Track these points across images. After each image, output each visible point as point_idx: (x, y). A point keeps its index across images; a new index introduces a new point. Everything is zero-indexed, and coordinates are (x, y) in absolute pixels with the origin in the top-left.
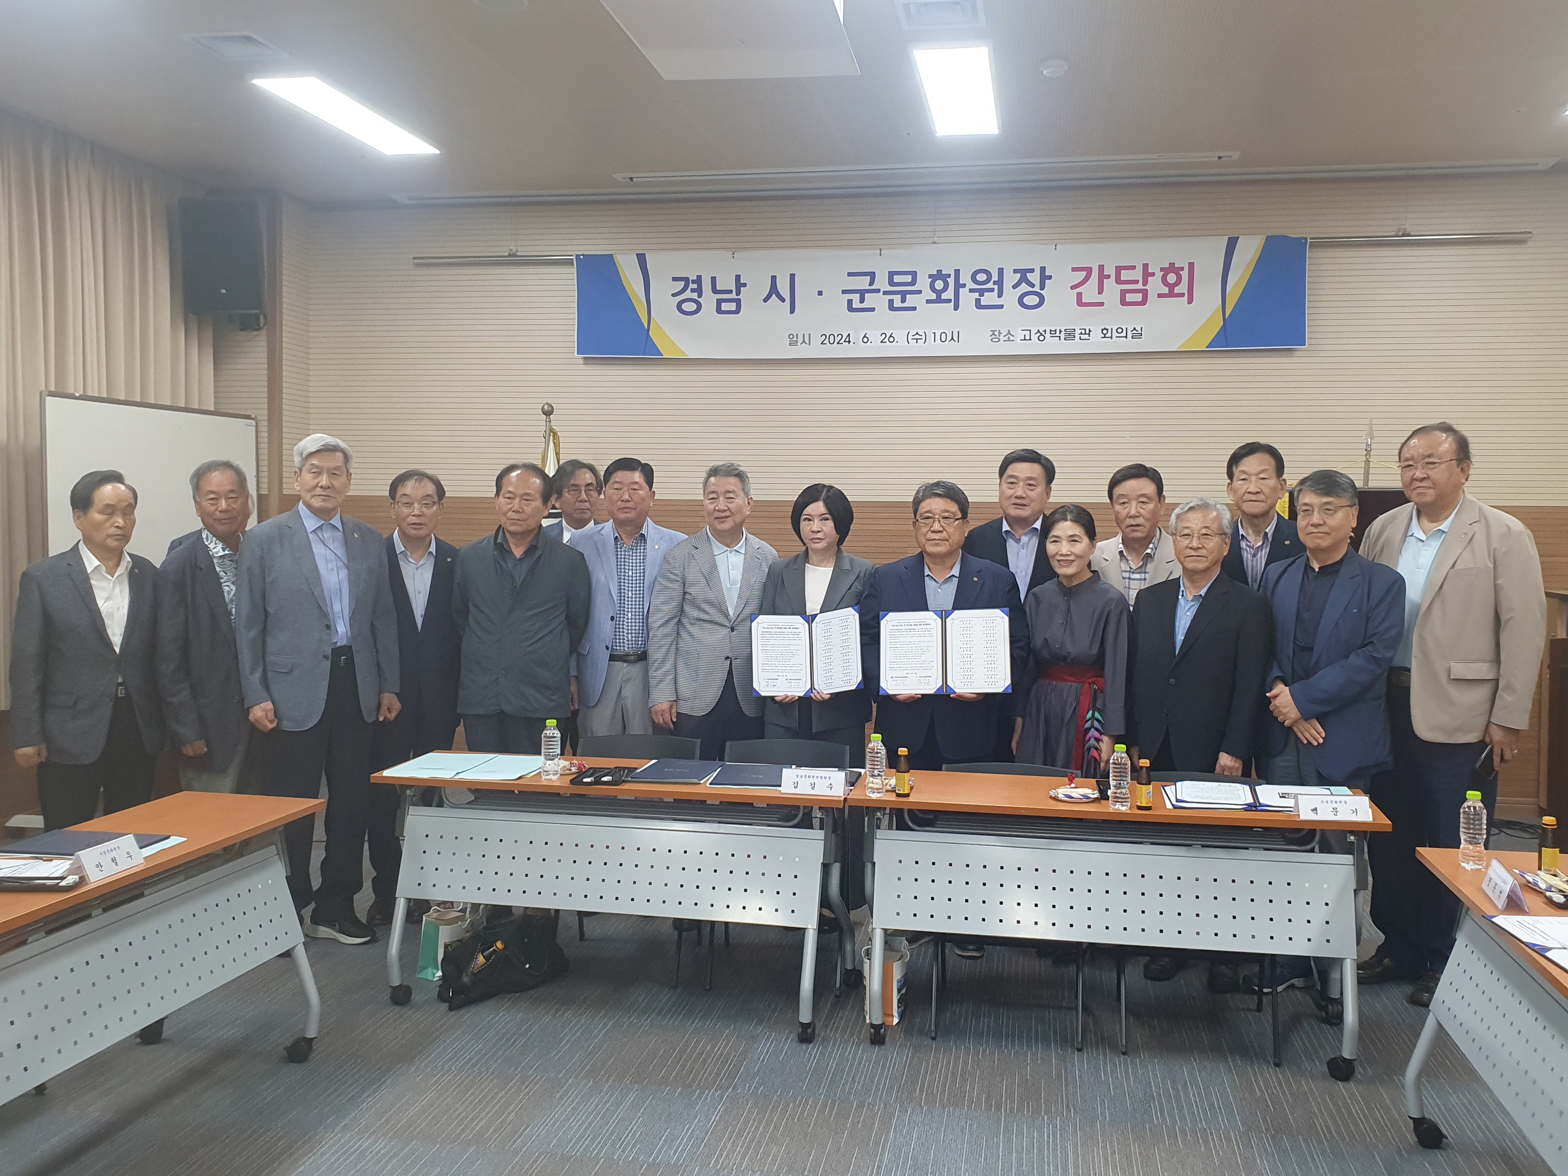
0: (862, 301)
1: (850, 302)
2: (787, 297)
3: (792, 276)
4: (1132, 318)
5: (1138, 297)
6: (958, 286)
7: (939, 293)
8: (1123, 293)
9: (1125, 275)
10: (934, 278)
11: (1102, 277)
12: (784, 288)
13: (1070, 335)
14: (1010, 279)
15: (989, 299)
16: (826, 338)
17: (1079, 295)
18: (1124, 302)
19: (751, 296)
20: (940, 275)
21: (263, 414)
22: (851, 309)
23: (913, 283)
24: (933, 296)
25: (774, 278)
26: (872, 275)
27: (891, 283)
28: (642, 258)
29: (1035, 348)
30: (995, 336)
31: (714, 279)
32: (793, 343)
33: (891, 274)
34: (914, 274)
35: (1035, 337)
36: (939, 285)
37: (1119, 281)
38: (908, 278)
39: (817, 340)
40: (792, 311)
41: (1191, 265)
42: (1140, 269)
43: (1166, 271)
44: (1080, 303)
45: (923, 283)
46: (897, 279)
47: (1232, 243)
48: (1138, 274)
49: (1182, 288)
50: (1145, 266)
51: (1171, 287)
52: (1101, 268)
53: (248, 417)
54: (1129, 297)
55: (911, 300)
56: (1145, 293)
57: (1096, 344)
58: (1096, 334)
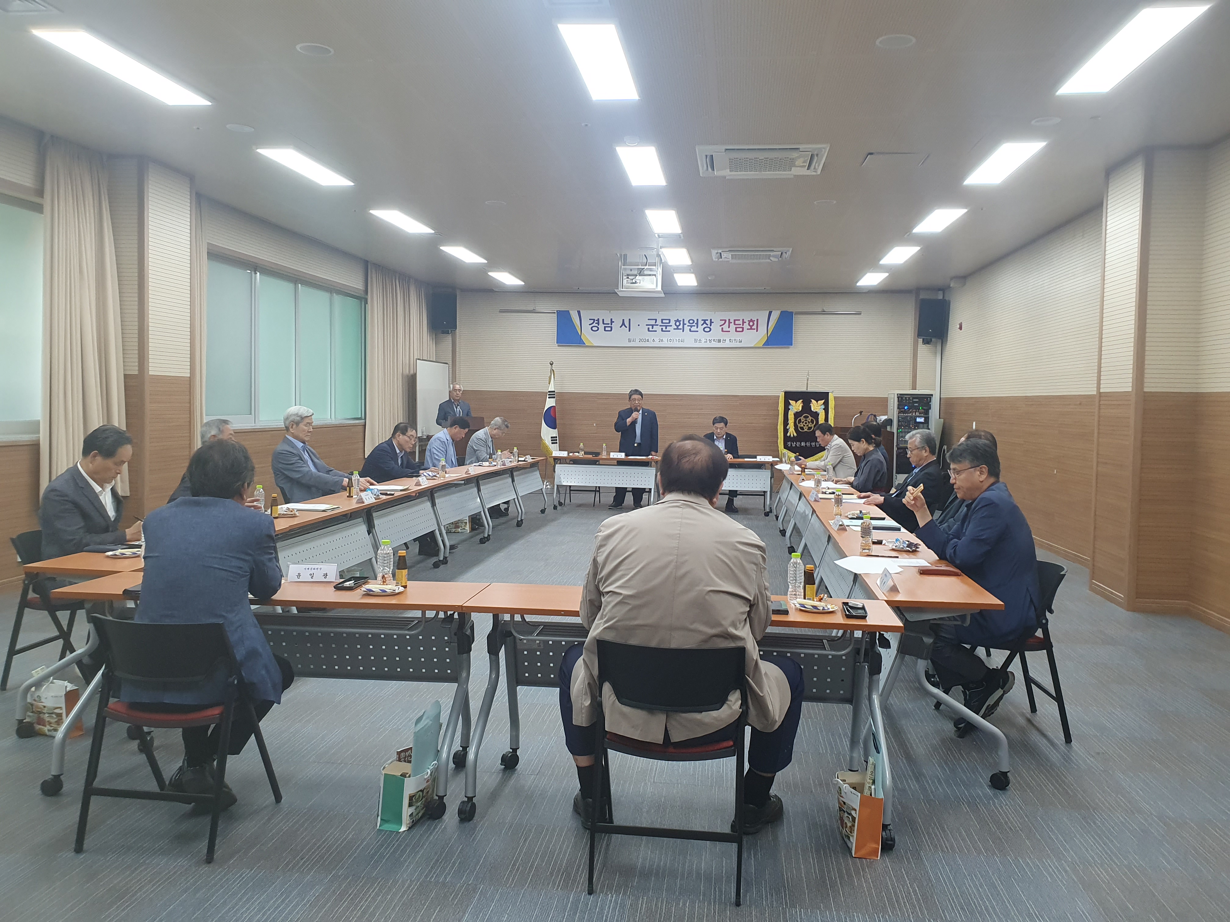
0: (652, 328)
1: (649, 328)
2: (628, 326)
3: (630, 319)
4: (739, 336)
5: (741, 329)
6: (684, 324)
7: (678, 326)
8: (736, 328)
9: (737, 322)
10: (676, 321)
11: (730, 323)
12: (627, 324)
13: (719, 341)
14: (701, 322)
15: (693, 329)
16: (641, 340)
17: (722, 328)
18: (736, 331)
19: (616, 325)
20: (678, 321)
21: (450, 362)
22: (649, 330)
23: (669, 323)
24: (676, 327)
25: (623, 320)
26: (656, 320)
27: (662, 322)
28: (579, 312)
29: (708, 345)
30: (696, 340)
31: (603, 320)
32: (630, 341)
33: (662, 320)
34: (670, 320)
35: (708, 341)
36: (678, 324)
37: (735, 324)
38: (668, 321)
39: (637, 341)
40: (629, 331)
41: (757, 320)
42: (741, 321)
43: (749, 321)
44: (723, 331)
45: (672, 323)
46: (664, 321)
47: (770, 313)
48: (741, 322)
49: (755, 327)
50: (743, 320)
51: (751, 326)
52: (729, 320)
53: (446, 363)
54: (738, 330)
55: (668, 329)
56: (743, 328)
57: (727, 344)
58: (728, 341)
